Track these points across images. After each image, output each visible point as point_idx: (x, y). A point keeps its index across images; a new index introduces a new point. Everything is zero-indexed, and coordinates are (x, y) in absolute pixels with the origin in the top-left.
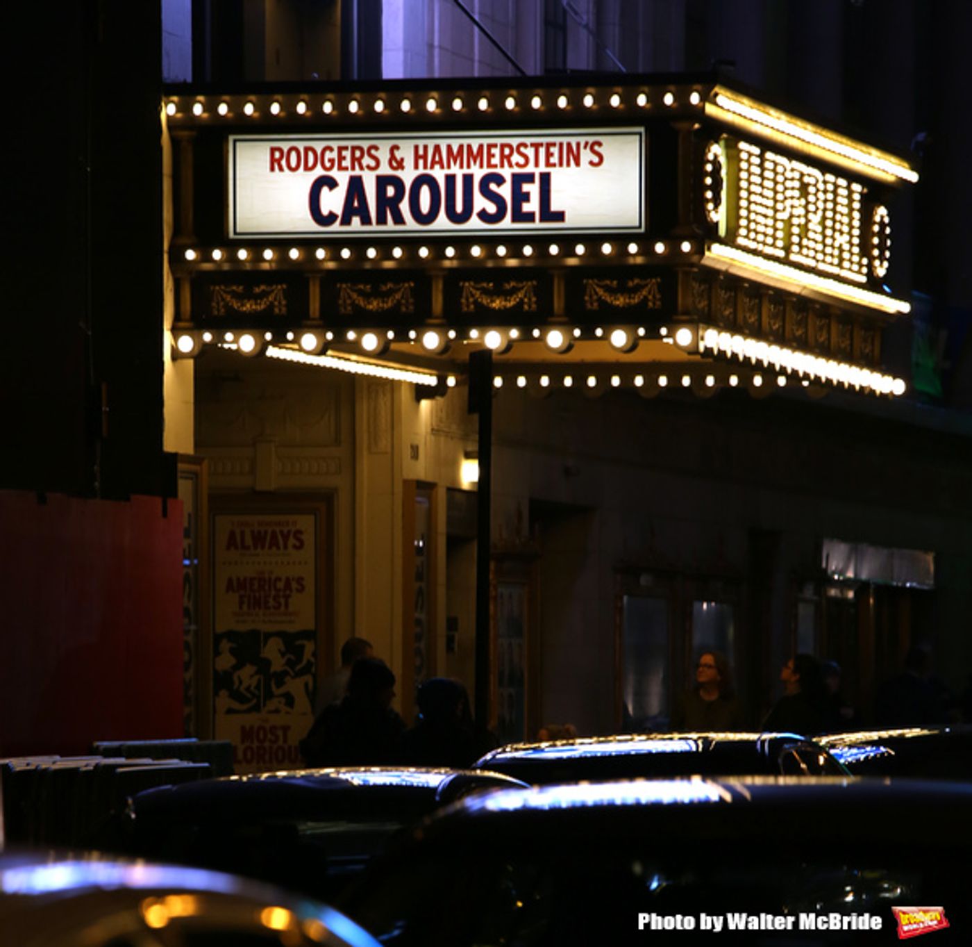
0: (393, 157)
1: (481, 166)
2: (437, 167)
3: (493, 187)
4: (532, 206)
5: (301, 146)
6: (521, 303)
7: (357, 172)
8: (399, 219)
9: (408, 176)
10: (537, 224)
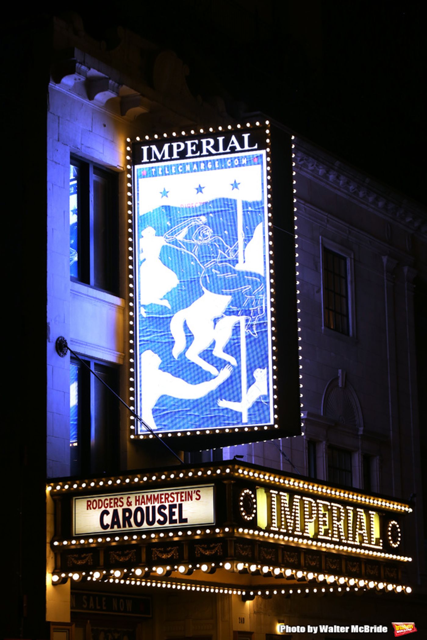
0: (128, 501)
1: (158, 503)
2: (143, 504)
3: (162, 510)
4: (176, 517)
5: (97, 499)
6: (173, 555)
7: (116, 508)
8: (130, 525)
9: (133, 508)
10: (178, 524)
